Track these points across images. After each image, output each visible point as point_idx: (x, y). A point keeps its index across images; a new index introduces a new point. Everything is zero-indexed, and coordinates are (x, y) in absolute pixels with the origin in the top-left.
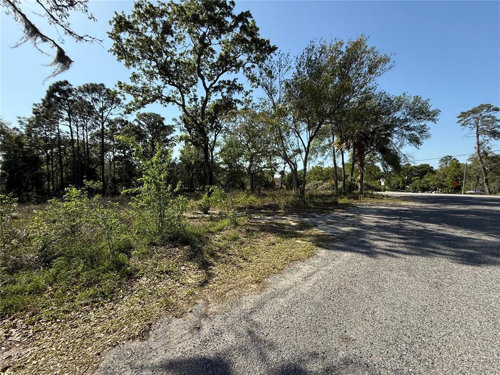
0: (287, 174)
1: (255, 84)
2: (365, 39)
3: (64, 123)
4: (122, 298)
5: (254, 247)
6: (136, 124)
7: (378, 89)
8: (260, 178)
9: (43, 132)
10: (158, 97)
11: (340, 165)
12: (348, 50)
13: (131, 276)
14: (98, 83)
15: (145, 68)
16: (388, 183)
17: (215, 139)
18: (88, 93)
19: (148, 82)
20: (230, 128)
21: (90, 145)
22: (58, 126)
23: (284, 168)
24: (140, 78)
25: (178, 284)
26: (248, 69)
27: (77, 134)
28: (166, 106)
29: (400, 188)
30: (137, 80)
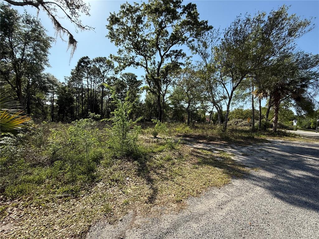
0: (215, 113)
1: (194, 51)
2: (286, 8)
3: (85, 80)
4: (83, 197)
5: (181, 169)
6: (121, 79)
7: (296, 48)
8: (195, 115)
9: (75, 85)
10: (132, 63)
11: (257, 108)
12: (270, 19)
13: (93, 180)
14: (103, 57)
15: (126, 46)
16: (300, 123)
17: (166, 89)
18: (98, 62)
19: (127, 55)
20: (176, 82)
21: (97, 92)
22: (82, 81)
23: (213, 109)
24: (123, 52)
25: (121, 192)
26: (190, 42)
27: (91, 85)
28: (137, 68)
29: (311, 129)
30: (121, 53)
